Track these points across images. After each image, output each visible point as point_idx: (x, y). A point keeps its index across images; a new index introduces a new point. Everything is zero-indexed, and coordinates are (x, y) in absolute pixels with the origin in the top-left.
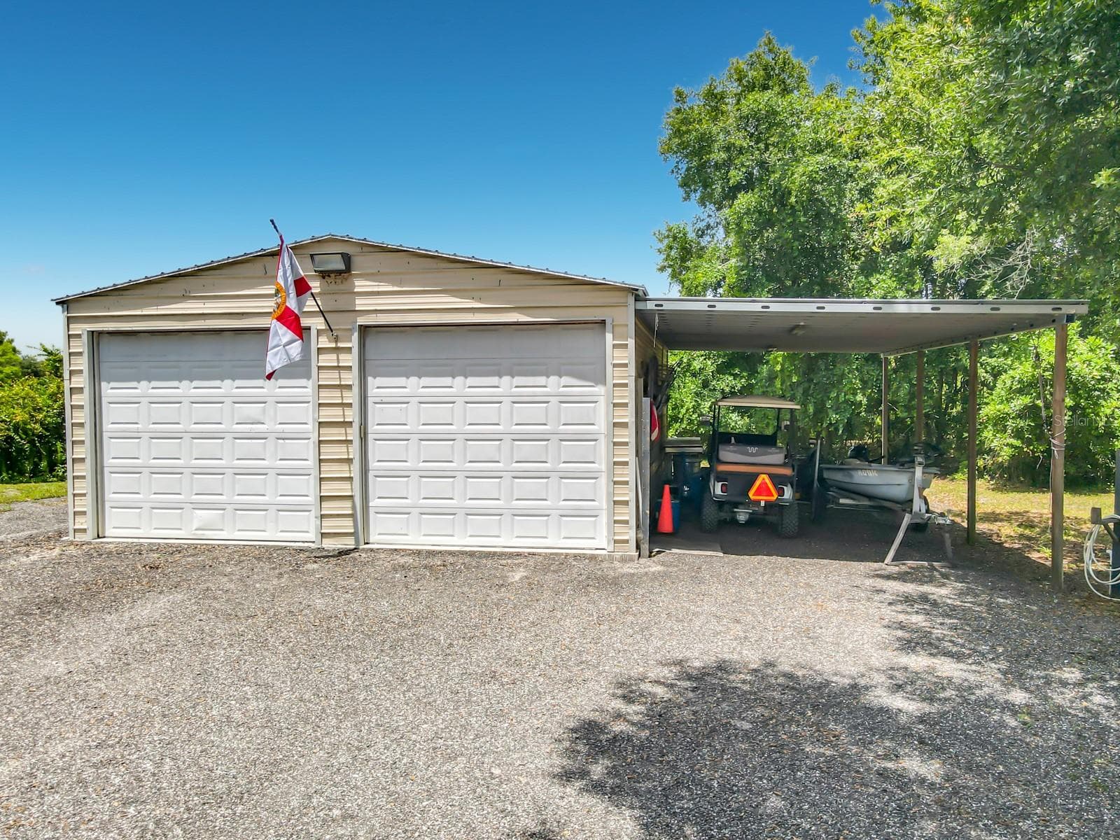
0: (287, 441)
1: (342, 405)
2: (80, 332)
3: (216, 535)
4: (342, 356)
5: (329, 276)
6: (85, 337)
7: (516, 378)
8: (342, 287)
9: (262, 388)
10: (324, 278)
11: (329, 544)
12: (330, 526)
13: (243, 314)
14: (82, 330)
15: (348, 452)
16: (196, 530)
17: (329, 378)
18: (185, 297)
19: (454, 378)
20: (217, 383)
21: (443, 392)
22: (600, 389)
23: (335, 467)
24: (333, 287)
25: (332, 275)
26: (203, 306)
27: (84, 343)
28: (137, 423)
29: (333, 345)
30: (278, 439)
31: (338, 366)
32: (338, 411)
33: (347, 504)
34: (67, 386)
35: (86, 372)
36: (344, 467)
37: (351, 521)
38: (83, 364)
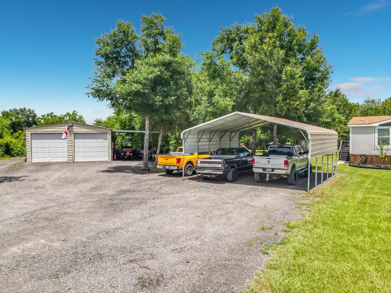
1: (71, 143)
4: (71, 137)
5: (69, 126)
6: (30, 134)
8: (71, 128)
9: (59, 141)
11: (69, 161)
12: (69, 159)
15: (72, 149)
16: (48, 160)
17: (70, 140)
18: (47, 129)
19: (87, 140)
20: (51, 140)
21: (85, 141)
22: (106, 141)
23: (70, 151)
26: (50, 130)
28: (37, 146)
29: (70, 135)
30: (61, 148)
33: (72, 156)
34: (27, 141)
35: (30, 139)
36: (72, 151)
37: (72, 158)
38: (30, 137)
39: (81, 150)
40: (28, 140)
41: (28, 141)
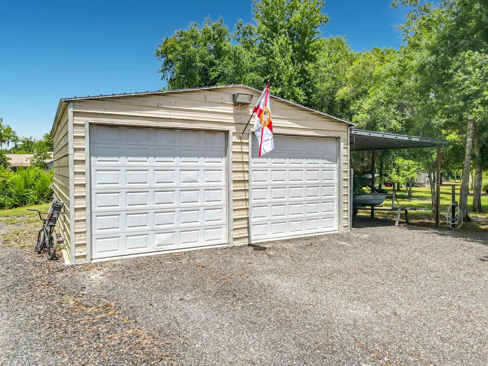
0: (210, 191)
1: (244, 172)
2: (83, 123)
3: (169, 247)
4: (244, 147)
5: (238, 105)
6: (87, 127)
7: (308, 160)
8: (243, 112)
9: (197, 162)
10: (235, 106)
11: (237, 243)
12: (236, 234)
13: (193, 120)
14: (85, 122)
15: (246, 195)
16: (157, 246)
17: (238, 158)
18: (158, 107)
19: (285, 159)
20: (171, 159)
21: (280, 165)
23: (240, 203)
24: (239, 111)
25: (239, 105)
26: (169, 114)
27: (86, 131)
28: (117, 183)
29: (239, 141)
30: (205, 190)
31: (242, 152)
32: (241, 175)
33: (245, 222)
34: (71, 158)
35: (87, 150)
36: (244, 203)
37: (246, 231)
38: (85, 144)
39: (269, 196)
40: (79, 156)
41: (76, 162)
